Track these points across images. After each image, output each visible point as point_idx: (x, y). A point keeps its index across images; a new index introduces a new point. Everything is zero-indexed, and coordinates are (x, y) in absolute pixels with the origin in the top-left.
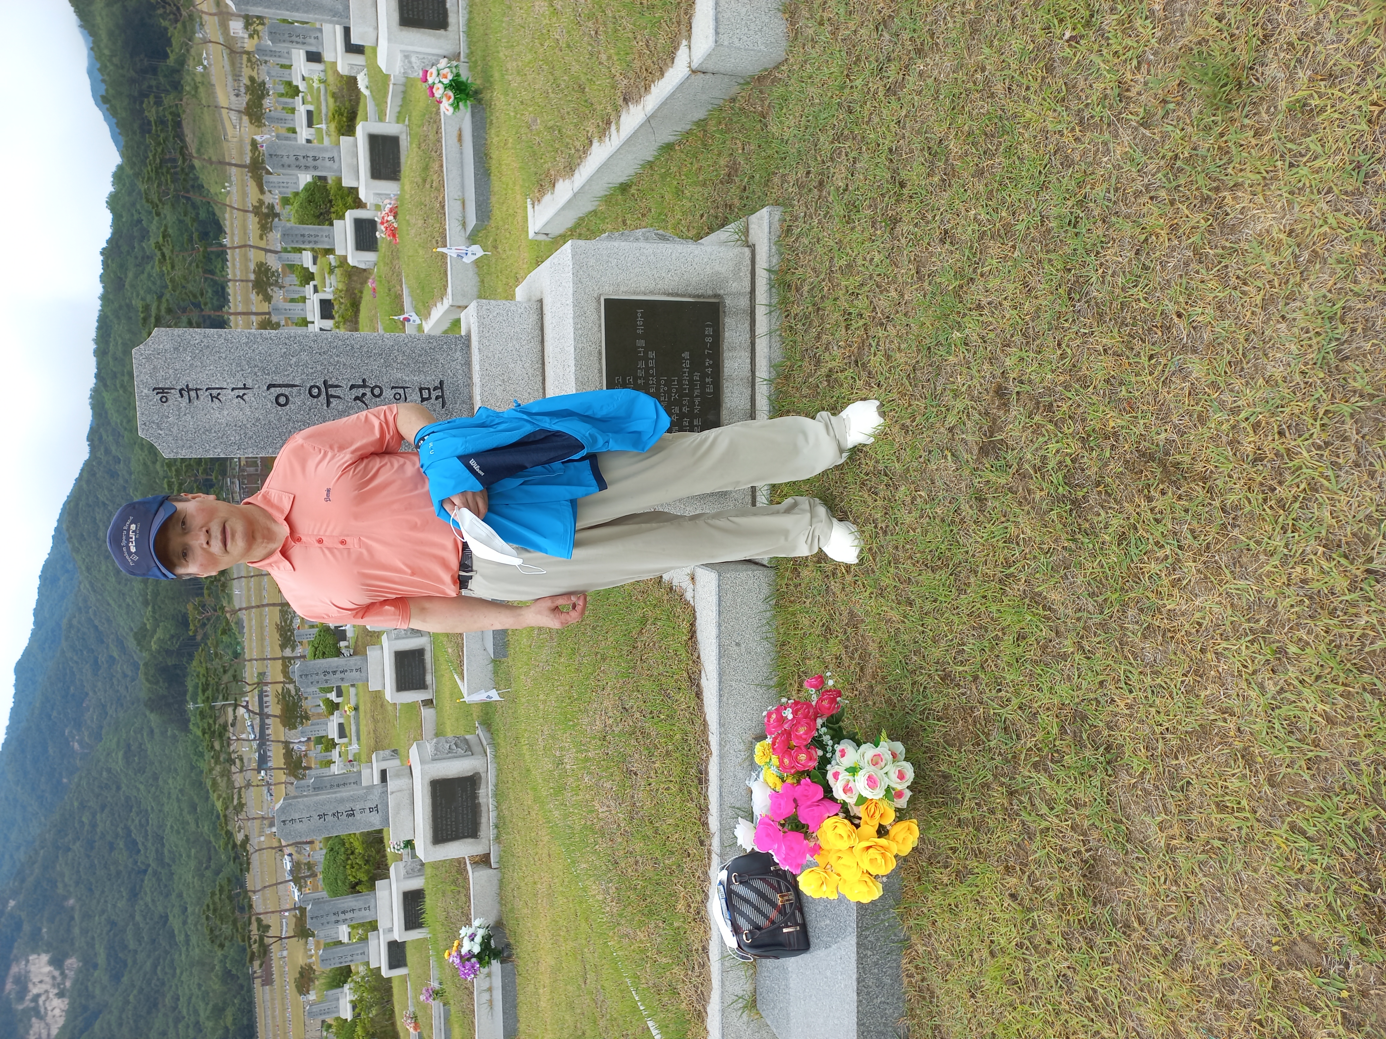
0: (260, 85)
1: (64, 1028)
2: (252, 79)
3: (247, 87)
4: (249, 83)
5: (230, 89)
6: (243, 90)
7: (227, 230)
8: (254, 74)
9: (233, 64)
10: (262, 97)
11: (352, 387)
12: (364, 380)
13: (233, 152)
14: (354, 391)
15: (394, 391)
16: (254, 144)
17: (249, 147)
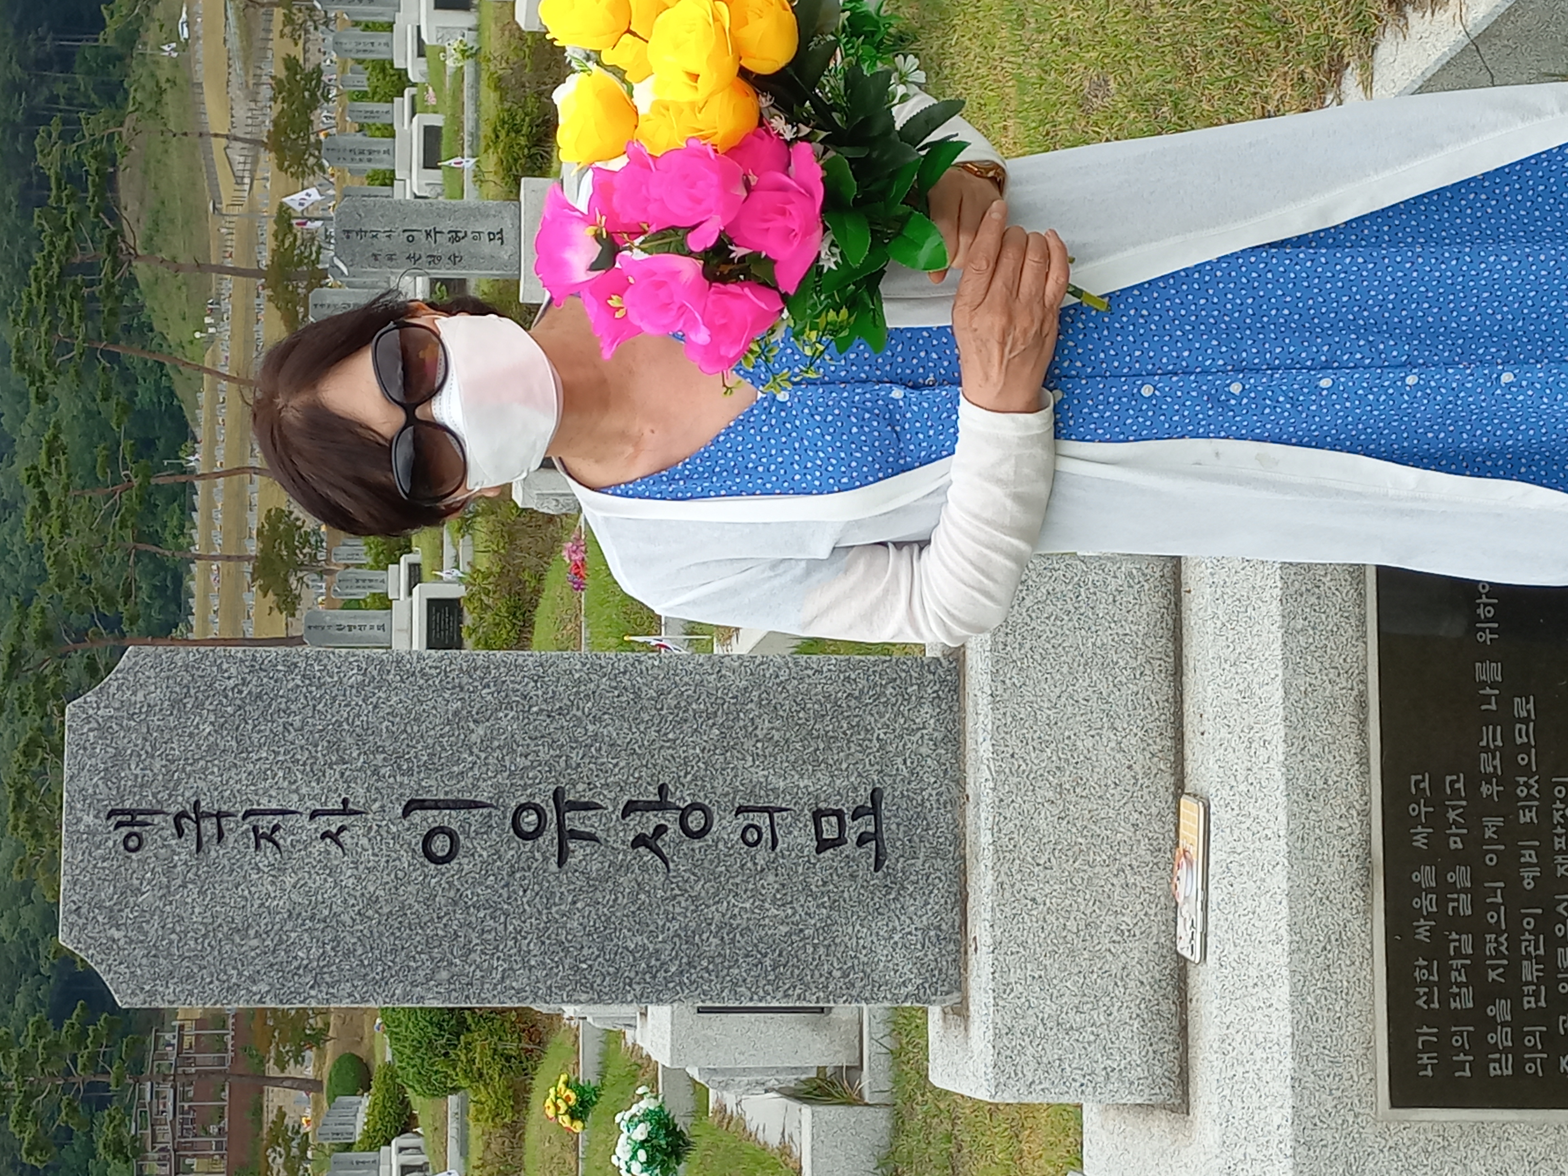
5: (236, 90)
11: (630, 808)
12: (662, 789)
13: (233, 242)
14: (634, 819)
15: (743, 821)
16: (284, 216)
17: (270, 227)
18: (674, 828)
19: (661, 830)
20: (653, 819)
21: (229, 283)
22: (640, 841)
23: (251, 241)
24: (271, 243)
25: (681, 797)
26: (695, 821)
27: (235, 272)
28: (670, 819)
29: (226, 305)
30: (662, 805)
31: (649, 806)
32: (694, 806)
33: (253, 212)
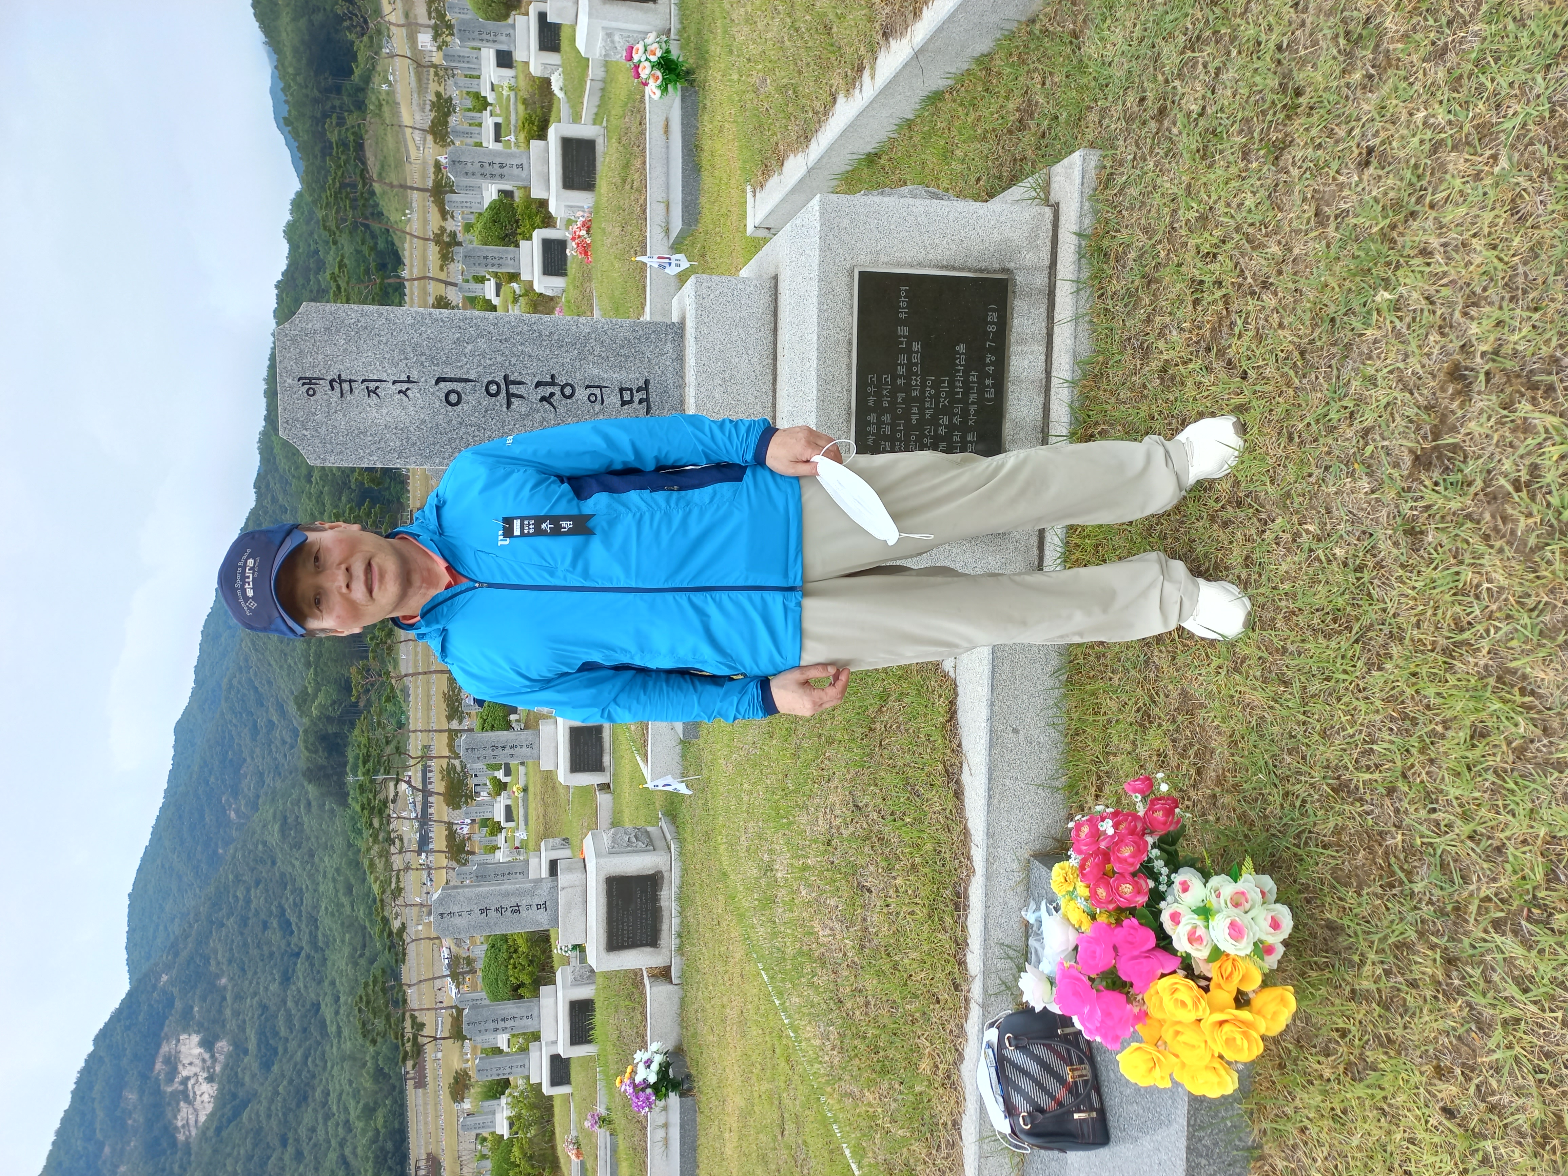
0: (446, 101)
1: (211, 1115)
2: (438, 95)
3: (433, 104)
4: (434, 99)
5: (415, 107)
6: (428, 107)
7: (406, 261)
8: (441, 89)
9: (419, 80)
10: (448, 114)
11: (539, 384)
12: (553, 376)
13: (416, 176)
14: (540, 389)
15: (589, 391)
16: (438, 165)
17: (432, 170)
18: (558, 394)
19: (552, 394)
20: (549, 390)
21: (415, 195)
22: (543, 399)
23: (424, 177)
24: (432, 177)
25: (561, 380)
26: (568, 391)
27: (418, 189)
28: (557, 390)
29: (415, 205)
30: (553, 383)
31: (547, 384)
32: (567, 384)
33: (424, 163)
